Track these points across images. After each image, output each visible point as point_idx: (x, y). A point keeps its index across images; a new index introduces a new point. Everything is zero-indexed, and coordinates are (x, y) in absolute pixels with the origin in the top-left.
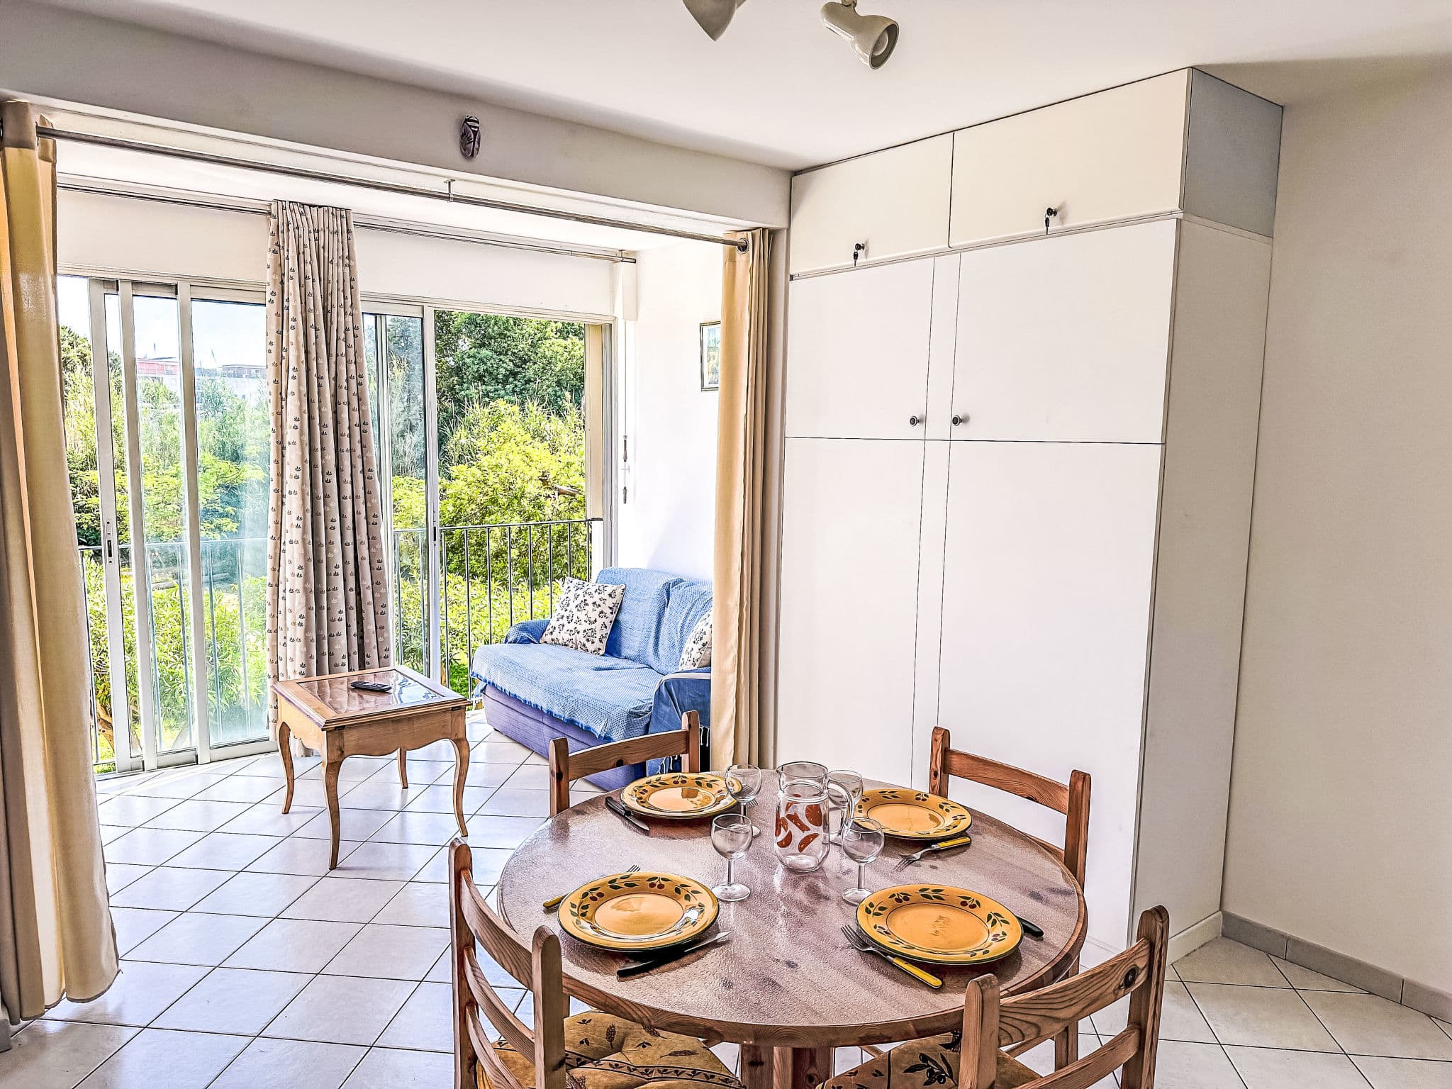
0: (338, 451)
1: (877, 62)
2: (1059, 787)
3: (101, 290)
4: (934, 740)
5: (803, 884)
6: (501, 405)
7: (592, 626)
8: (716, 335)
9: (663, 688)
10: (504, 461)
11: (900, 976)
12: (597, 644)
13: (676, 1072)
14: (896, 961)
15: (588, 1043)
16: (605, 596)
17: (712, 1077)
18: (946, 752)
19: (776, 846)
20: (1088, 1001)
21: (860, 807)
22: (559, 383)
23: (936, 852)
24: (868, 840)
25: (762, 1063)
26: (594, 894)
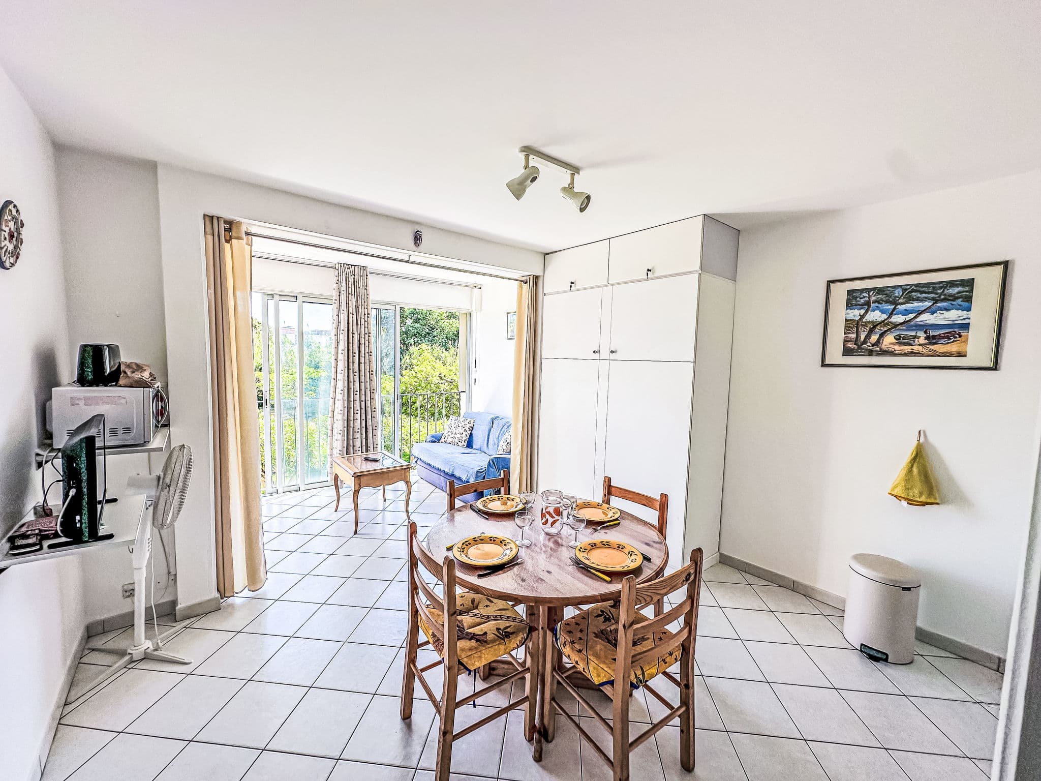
0: (359, 363)
1: (582, 210)
2: (656, 500)
3: (266, 297)
4: (605, 481)
5: (553, 540)
6: (423, 346)
7: (461, 435)
8: (514, 318)
9: (491, 461)
10: (425, 369)
11: (594, 577)
12: (463, 443)
13: (500, 617)
14: (592, 570)
15: (464, 606)
16: (467, 423)
17: (516, 619)
18: (610, 486)
19: (541, 524)
20: (671, 587)
21: (575, 509)
22: (447, 338)
23: (607, 526)
24: (580, 522)
25: (534, 614)
26: (467, 543)
